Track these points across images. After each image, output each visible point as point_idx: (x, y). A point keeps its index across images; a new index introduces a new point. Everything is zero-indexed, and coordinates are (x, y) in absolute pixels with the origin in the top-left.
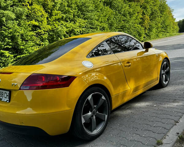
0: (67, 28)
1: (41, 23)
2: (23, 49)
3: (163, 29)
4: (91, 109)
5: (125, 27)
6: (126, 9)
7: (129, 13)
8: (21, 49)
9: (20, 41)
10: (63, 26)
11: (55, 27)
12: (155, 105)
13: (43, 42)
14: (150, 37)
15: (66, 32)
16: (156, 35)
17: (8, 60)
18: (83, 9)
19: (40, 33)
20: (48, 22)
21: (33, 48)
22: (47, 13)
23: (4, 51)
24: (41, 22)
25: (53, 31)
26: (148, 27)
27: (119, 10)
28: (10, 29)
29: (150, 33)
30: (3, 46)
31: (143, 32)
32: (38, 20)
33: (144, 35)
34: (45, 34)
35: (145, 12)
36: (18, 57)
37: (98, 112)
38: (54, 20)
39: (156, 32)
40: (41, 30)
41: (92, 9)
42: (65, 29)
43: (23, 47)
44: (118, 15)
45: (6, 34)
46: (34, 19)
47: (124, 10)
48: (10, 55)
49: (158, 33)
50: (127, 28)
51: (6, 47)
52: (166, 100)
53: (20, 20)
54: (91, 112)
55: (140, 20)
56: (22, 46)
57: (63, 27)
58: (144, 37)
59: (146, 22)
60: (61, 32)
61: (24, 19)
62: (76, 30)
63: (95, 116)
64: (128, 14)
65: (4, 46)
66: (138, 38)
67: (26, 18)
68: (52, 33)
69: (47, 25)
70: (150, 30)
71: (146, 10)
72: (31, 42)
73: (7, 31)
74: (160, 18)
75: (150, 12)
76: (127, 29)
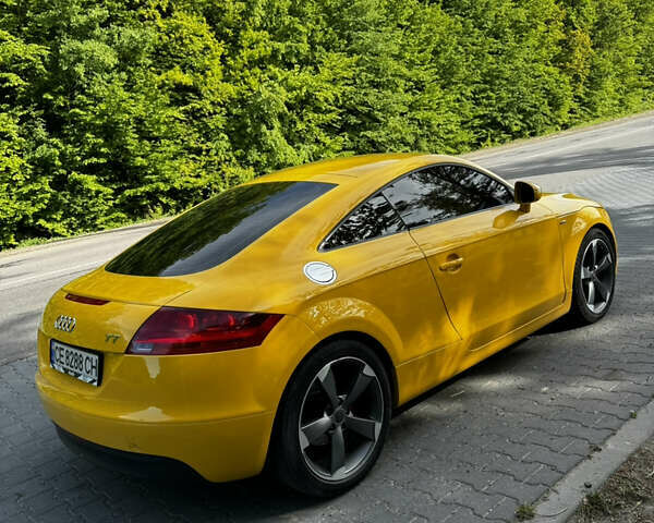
0: (290, 89)
1: (201, 77)
2: (142, 167)
3: (642, 78)
4: (329, 406)
5: (498, 78)
6: (503, 11)
7: (515, 25)
8: (137, 167)
9: (132, 141)
10: (276, 85)
11: (250, 89)
12: (545, 389)
13: (209, 140)
14: (595, 111)
15: (286, 104)
16: (616, 102)
17: (93, 206)
18: (346, 18)
19: (199, 110)
20: (224, 71)
21: (176, 163)
22: (223, 42)
23: (82, 176)
24: (203, 73)
25: (242, 102)
26: (584, 73)
27: (475, 17)
28: (100, 100)
29: (593, 94)
30: (79, 159)
31: (566, 91)
32: (192, 67)
33: (569, 103)
34: (215, 113)
35: (573, 18)
36: (128, 193)
37: (351, 415)
38: (245, 65)
39: (617, 91)
40: (201, 99)
41: (379, 16)
42: (284, 95)
43: (145, 163)
44: (473, 32)
45: (88, 119)
46: (178, 63)
47: (496, 16)
48: (102, 188)
49: (626, 92)
50: (506, 79)
51: (86, 162)
52: (585, 371)
53: (132, 69)
54: (329, 415)
55: (555, 48)
56: (140, 159)
57: (277, 89)
58: (571, 111)
59: (579, 56)
60: (269, 103)
61: (145, 64)
62: (320, 96)
63: (343, 426)
64: (510, 28)
65: (82, 160)
66: (549, 113)
67: (150, 62)
68: (240, 111)
69: (223, 81)
70: (594, 83)
71: (578, 11)
72: (167, 142)
73: (91, 107)
74: (631, 38)
75: (593, 18)
76: (504, 82)
